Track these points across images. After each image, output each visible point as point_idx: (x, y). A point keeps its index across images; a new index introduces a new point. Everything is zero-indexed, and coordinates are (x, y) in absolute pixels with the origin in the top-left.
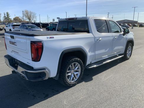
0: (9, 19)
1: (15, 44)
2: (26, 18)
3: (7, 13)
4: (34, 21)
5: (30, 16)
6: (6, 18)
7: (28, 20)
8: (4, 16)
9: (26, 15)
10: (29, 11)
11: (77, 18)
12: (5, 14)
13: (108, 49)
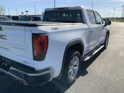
1: (4, 37)
4: (2, 14)
11: (68, 8)
13: (96, 41)
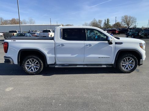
0: (109, 25)
2: (125, 23)
3: (108, 20)
5: (129, 21)
6: (106, 24)
7: (126, 26)
8: (104, 22)
9: (125, 20)
10: (129, 16)
12: (105, 21)
